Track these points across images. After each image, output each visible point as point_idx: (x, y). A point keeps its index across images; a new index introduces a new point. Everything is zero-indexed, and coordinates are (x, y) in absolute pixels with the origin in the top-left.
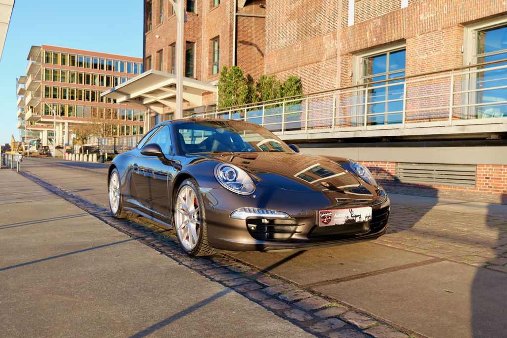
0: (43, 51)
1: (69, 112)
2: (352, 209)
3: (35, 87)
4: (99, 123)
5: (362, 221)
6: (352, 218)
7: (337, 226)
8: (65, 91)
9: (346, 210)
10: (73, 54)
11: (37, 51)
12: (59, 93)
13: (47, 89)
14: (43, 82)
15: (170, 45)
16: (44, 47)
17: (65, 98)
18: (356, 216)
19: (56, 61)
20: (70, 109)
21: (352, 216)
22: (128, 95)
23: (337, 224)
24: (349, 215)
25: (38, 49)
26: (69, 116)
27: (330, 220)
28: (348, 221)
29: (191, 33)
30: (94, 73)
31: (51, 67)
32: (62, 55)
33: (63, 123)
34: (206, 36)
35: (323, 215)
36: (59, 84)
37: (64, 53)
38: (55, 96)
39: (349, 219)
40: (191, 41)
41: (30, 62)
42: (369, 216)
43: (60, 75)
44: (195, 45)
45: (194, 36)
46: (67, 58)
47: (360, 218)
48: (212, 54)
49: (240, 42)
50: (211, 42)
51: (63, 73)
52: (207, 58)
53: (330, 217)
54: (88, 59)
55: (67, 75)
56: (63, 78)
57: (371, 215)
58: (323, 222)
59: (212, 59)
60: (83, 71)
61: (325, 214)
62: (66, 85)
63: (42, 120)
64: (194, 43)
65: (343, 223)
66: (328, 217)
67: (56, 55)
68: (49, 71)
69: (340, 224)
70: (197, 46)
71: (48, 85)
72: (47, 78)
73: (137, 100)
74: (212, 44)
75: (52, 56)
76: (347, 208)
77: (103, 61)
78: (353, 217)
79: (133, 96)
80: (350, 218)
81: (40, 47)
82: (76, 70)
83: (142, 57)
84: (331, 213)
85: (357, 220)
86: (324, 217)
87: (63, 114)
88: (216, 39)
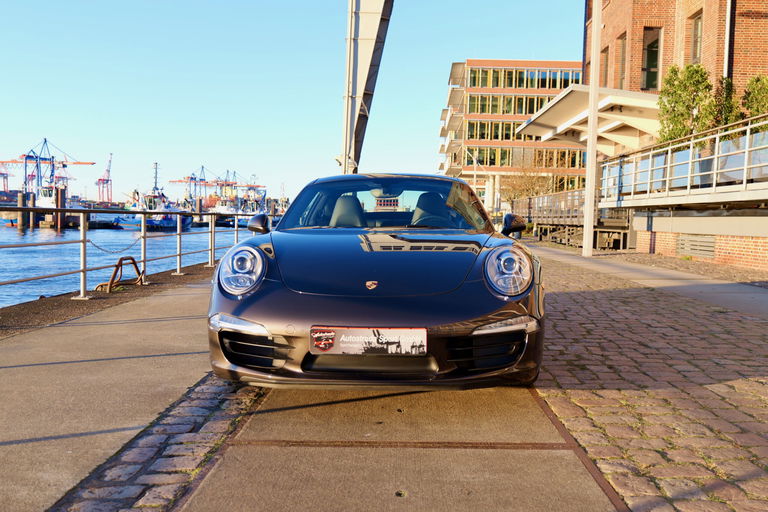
0: (468, 69)
1: (502, 159)
2: (380, 330)
3: (457, 123)
4: (532, 174)
5: (403, 352)
6: (380, 346)
7: (345, 356)
8: (497, 127)
9: (367, 330)
10: (509, 68)
11: (460, 69)
12: (487, 131)
13: (471, 126)
14: (466, 115)
15: (619, 38)
16: (470, 62)
17: (496, 137)
18: (388, 343)
19: (485, 81)
20: (504, 154)
21: (378, 342)
22: (554, 128)
23: (346, 352)
24: (373, 340)
25: (461, 66)
26: (502, 165)
27: (331, 345)
28: (370, 350)
29: (655, 11)
30: (541, 95)
31: (478, 91)
32: (494, 71)
33: (494, 177)
34: (681, 13)
35: (316, 335)
36: (488, 117)
37: (497, 68)
38: (482, 136)
39: (373, 345)
40: (654, 25)
41: (451, 87)
42: (421, 346)
43: (489, 103)
44: (662, 31)
45: (659, 17)
46: (502, 76)
47: (398, 347)
48: (692, 43)
49: (742, 15)
50: (692, 22)
51: (495, 99)
52: (683, 52)
53: (332, 339)
54: (533, 74)
55: (500, 103)
56: (495, 107)
57: (425, 343)
58: (317, 346)
59: (691, 54)
60: (525, 92)
61: (321, 334)
62: (499, 117)
63: (464, 172)
64: (660, 28)
65: (360, 352)
66: (327, 339)
67: (485, 72)
68: (474, 98)
69: (352, 353)
70: (666, 33)
71: (473, 120)
72: (472, 109)
73: (570, 135)
74: (692, 27)
75: (480, 76)
76: (369, 328)
77: (555, 74)
78: (382, 343)
79: (561, 129)
80: (375, 344)
81: (464, 64)
82: (513, 92)
83: (581, 60)
84: (333, 334)
85: (392, 349)
86: (319, 339)
87: (492, 162)
88: (698, 15)
